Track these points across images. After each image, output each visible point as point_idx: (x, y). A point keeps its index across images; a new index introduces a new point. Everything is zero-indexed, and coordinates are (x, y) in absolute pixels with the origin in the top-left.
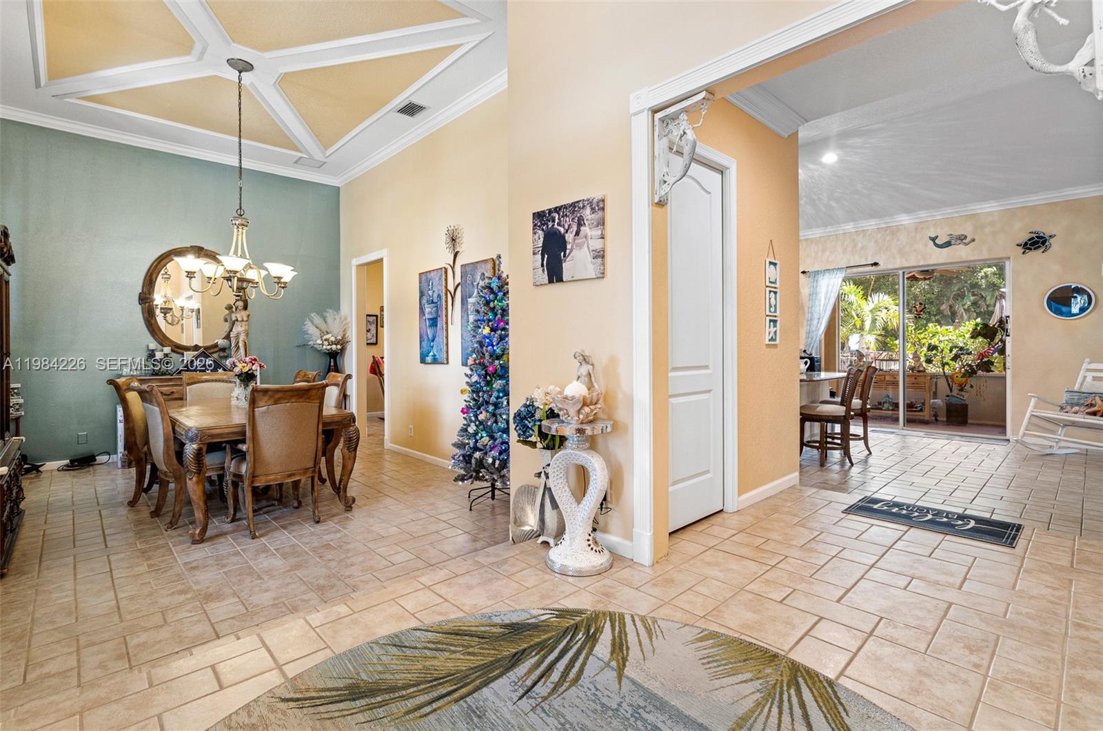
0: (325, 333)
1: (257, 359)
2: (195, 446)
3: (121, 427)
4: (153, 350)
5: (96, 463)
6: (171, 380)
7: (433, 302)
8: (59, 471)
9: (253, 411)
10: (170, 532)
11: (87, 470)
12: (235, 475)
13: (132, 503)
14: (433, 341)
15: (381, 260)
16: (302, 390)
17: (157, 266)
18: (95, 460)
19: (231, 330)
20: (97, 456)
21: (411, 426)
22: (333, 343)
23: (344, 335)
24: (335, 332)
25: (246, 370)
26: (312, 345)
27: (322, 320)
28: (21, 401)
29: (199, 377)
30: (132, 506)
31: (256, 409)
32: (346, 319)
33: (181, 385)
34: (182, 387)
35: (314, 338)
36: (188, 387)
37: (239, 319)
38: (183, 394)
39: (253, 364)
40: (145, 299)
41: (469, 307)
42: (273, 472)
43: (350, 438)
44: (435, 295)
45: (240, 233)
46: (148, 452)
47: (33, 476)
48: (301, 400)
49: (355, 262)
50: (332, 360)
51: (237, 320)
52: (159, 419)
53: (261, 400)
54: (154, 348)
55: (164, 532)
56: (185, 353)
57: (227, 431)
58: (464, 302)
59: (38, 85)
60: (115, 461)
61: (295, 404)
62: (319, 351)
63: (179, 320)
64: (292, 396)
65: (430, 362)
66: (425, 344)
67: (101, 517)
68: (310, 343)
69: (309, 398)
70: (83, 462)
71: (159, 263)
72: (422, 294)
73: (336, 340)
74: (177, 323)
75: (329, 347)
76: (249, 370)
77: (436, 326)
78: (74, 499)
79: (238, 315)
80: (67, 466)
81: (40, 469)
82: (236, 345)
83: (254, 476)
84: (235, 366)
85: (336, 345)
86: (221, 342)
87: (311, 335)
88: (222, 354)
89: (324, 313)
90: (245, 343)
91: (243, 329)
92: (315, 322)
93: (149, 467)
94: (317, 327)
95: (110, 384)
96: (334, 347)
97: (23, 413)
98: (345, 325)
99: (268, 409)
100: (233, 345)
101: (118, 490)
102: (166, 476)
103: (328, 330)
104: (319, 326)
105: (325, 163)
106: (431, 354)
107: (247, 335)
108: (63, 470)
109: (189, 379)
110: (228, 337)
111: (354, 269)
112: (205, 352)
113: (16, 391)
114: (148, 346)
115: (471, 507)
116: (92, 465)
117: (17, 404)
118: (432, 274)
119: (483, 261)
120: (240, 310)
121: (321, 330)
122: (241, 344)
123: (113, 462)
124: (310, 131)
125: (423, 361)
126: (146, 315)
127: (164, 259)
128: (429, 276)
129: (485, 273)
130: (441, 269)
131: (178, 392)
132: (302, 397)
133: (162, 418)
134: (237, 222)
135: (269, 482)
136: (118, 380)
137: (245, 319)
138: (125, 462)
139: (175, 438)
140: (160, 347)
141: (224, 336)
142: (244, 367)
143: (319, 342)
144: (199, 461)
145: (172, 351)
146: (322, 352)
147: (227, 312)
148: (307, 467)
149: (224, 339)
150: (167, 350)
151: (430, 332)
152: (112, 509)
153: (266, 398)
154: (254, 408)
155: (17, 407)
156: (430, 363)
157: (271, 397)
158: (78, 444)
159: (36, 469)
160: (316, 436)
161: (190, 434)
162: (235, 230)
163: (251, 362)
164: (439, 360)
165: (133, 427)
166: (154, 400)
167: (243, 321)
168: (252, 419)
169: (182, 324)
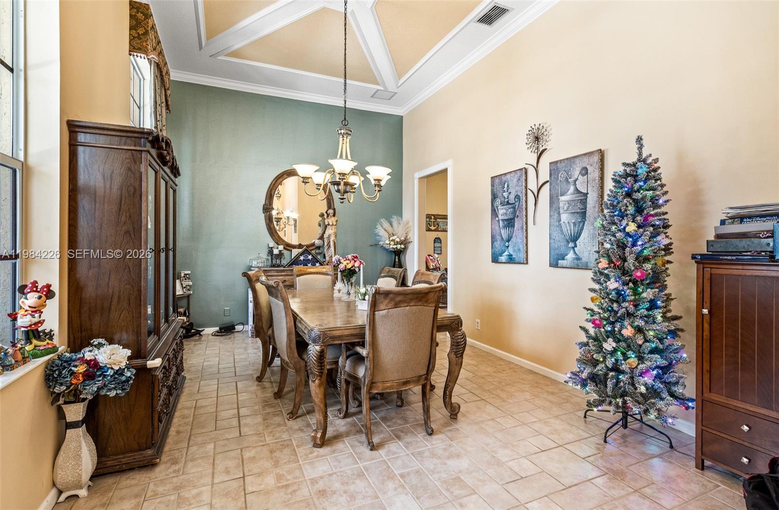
0: (392, 235)
1: (358, 256)
2: (318, 348)
3: (251, 306)
4: (272, 248)
5: (235, 331)
6: (283, 271)
7: (508, 203)
8: (213, 335)
9: (374, 314)
10: (291, 423)
11: (229, 336)
12: (350, 375)
13: (260, 379)
14: (508, 241)
15: (445, 171)
16: (421, 293)
17: (274, 184)
18: (235, 329)
19: (324, 233)
20: (236, 325)
21: (478, 320)
22: (397, 243)
23: (406, 236)
24: (399, 234)
25: (349, 266)
26: (382, 245)
27: (388, 224)
28: (191, 283)
29: (305, 270)
30: (260, 382)
31: (376, 313)
32: (408, 223)
33: (292, 275)
34: (292, 277)
35: (383, 239)
36: (297, 278)
37: (331, 224)
38: (293, 282)
39: (355, 261)
40: (267, 208)
41: (561, 205)
42: (391, 379)
43: (458, 343)
44: (512, 197)
45: (345, 142)
46: (271, 336)
47: (197, 338)
48: (419, 304)
49: (417, 175)
50: (397, 257)
51: (329, 225)
52: (283, 314)
53: (382, 302)
54: (272, 246)
55: (286, 420)
56: (293, 250)
57: (346, 332)
58: (553, 200)
59: (201, 47)
60: (247, 330)
61: (414, 307)
62: (387, 250)
63: (283, 228)
64: (411, 300)
65: (504, 261)
66: (498, 244)
67: (237, 391)
68: (380, 243)
69: (426, 302)
70: (227, 330)
71: (277, 181)
72: (494, 197)
73: (401, 240)
74: (282, 230)
75: (395, 247)
76: (352, 267)
77: (513, 226)
78: (220, 366)
79: (330, 221)
80: (217, 332)
81: (201, 333)
82: (328, 245)
83: (372, 384)
84: (340, 263)
85: (400, 244)
86: (318, 242)
87: (381, 237)
88: (317, 251)
89: (391, 219)
90: (335, 242)
91: (333, 231)
92: (384, 226)
93: (271, 347)
94: (385, 230)
95: (244, 276)
96: (399, 246)
97: (192, 292)
98: (407, 228)
99: (388, 312)
100: (326, 244)
101: (249, 360)
102: (288, 366)
103: (394, 233)
104: (387, 229)
105: (396, 93)
106: (506, 253)
107: (336, 236)
108: (215, 335)
109: (298, 271)
110: (322, 238)
111: (416, 182)
112: (307, 250)
113: (188, 276)
114: (268, 244)
115: (605, 437)
116: (233, 332)
117: (188, 285)
118: (508, 176)
119: (585, 154)
120: (331, 216)
121: (388, 233)
122: (332, 244)
123: (245, 331)
124: (391, 59)
125: (495, 260)
126: (268, 221)
127: (279, 178)
128: (504, 178)
129: (588, 167)
130: (521, 170)
131: (289, 280)
132: (420, 301)
133: (286, 312)
134: (343, 131)
135: (386, 389)
136: (249, 272)
137: (335, 223)
138: (253, 333)
139: (296, 332)
140: (276, 245)
141: (318, 237)
142: (348, 264)
143: (387, 242)
144: (321, 363)
145: (284, 248)
146: (389, 250)
147: (321, 219)
148: (421, 374)
149: (319, 239)
150: (281, 247)
151: (505, 233)
152: (245, 382)
153: (387, 301)
154: (374, 311)
155: (188, 288)
156: (504, 263)
157: (392, 300)
158: (225, 316)
159: (198, 333)
160: (430, 342)
161: (313, 335)
162: (341, 139)
163: (353, 259)
164: (517, 260)
165: (261, 313)
166: (279, 295)
167: (333, 225)
168: (372, 324)
169: (285, 231)
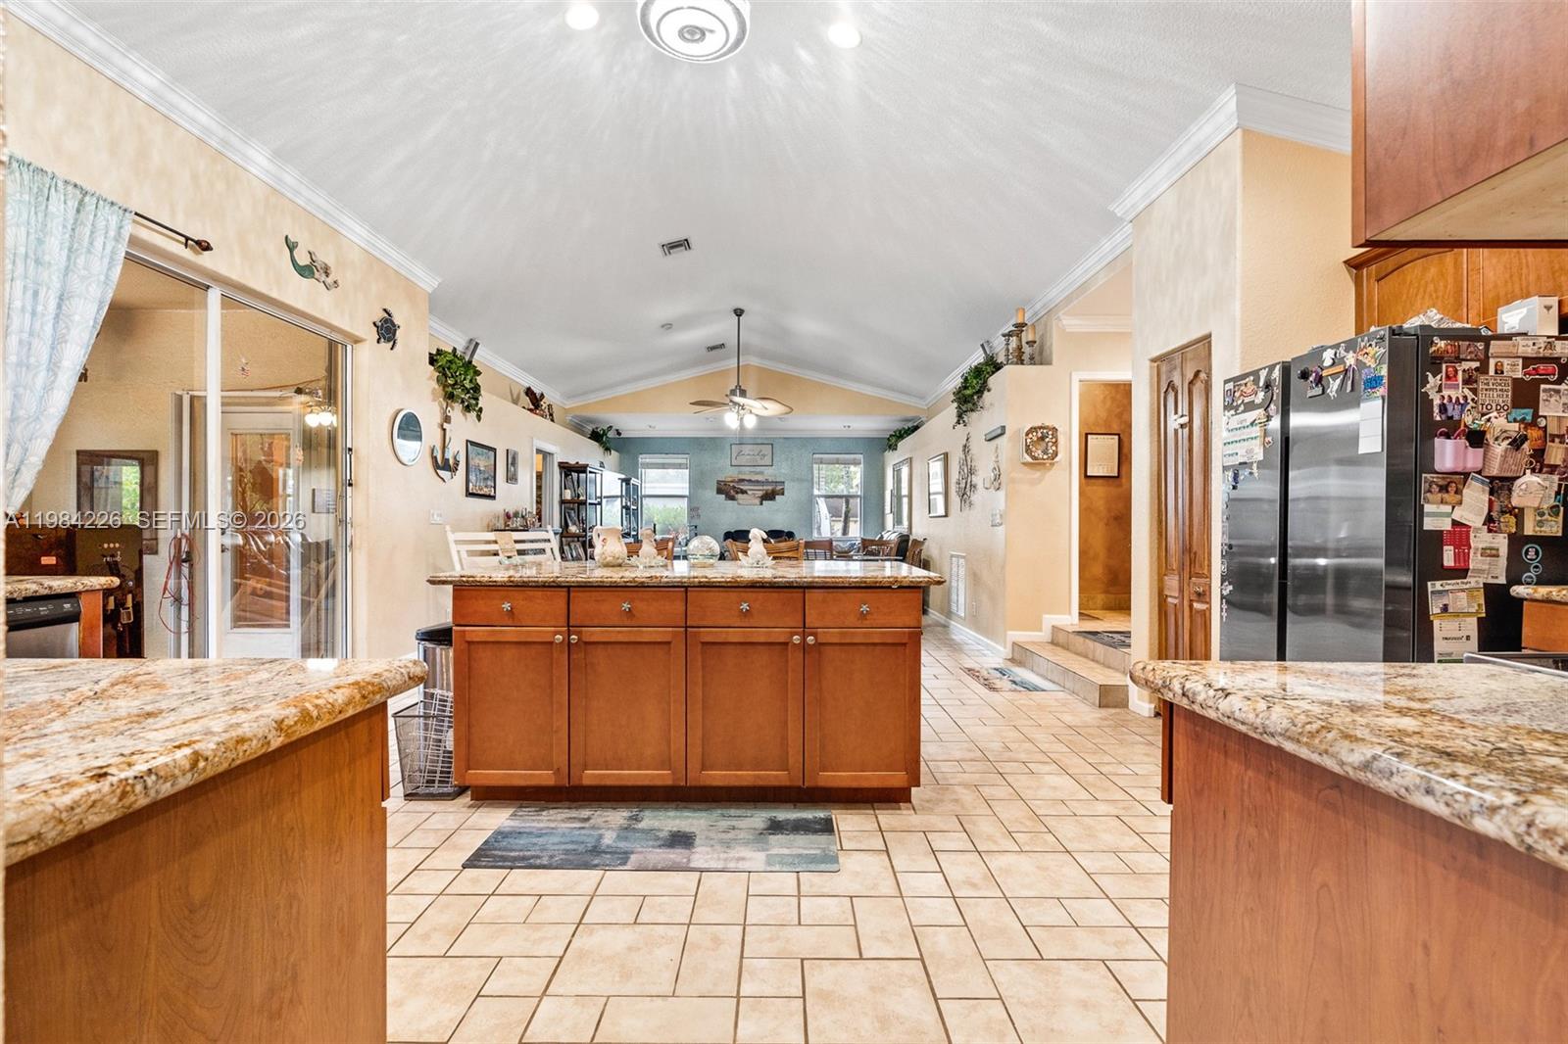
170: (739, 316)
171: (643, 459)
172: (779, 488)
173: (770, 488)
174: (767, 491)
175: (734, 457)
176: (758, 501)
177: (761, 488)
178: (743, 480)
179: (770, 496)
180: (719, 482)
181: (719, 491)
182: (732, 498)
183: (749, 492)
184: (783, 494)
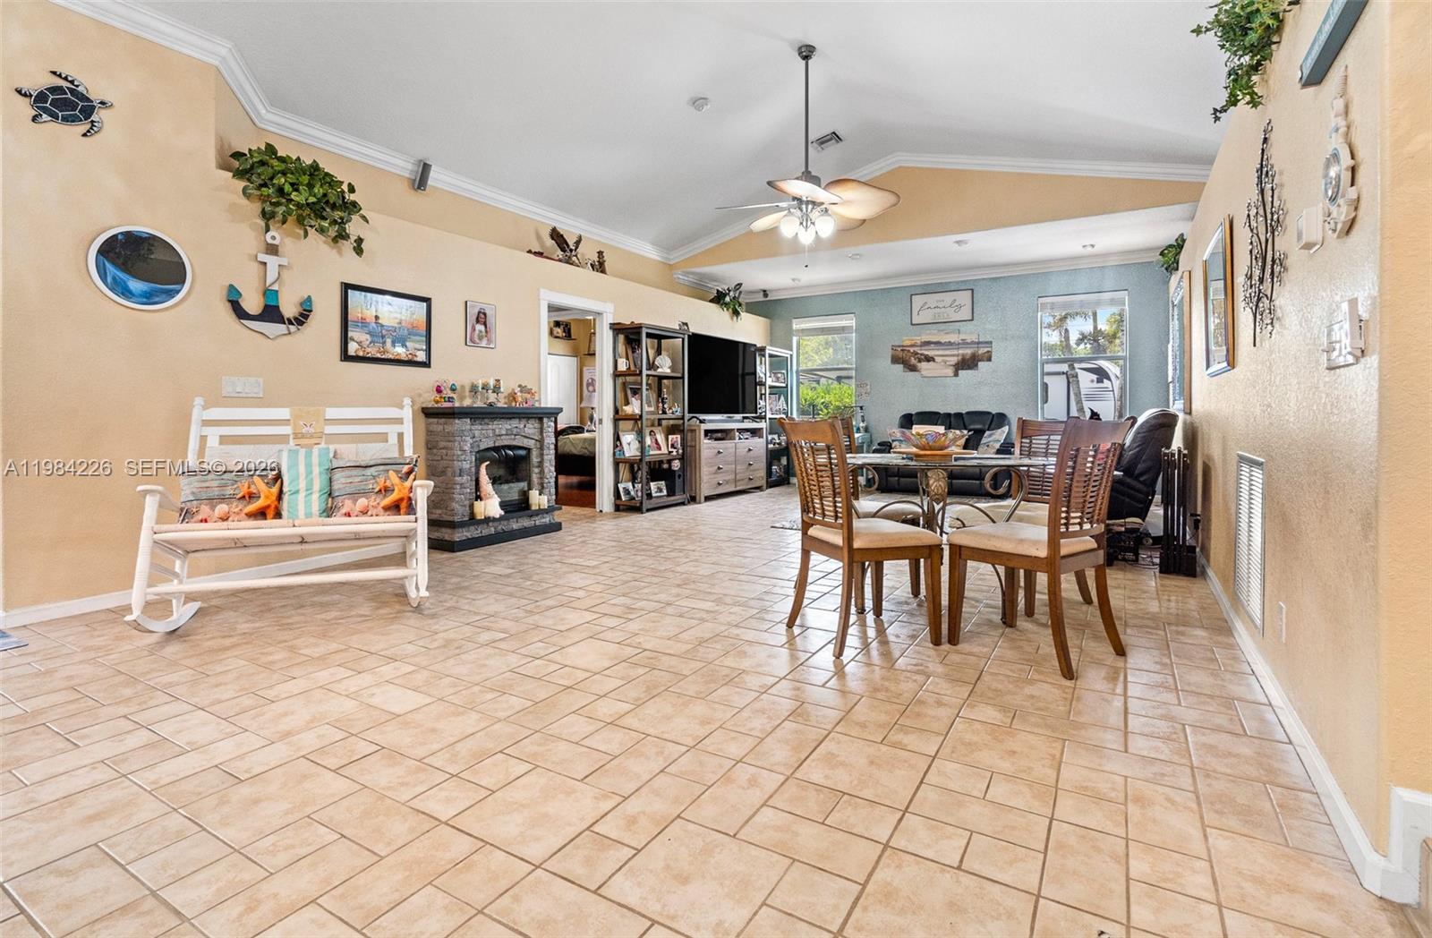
170: (806, 58)
171: (797, 325)
172: (982, 351)
173: (969, 352)
174: (963, 355)
175: (915, 313)
176: (950, 371)
177: (955, 352)
178: (928, 343)
179: (968, 363)
180: (894, 348)
181: (895, 360)
182: (913, 369)
183: (937, 359)
184: (989, 359)
